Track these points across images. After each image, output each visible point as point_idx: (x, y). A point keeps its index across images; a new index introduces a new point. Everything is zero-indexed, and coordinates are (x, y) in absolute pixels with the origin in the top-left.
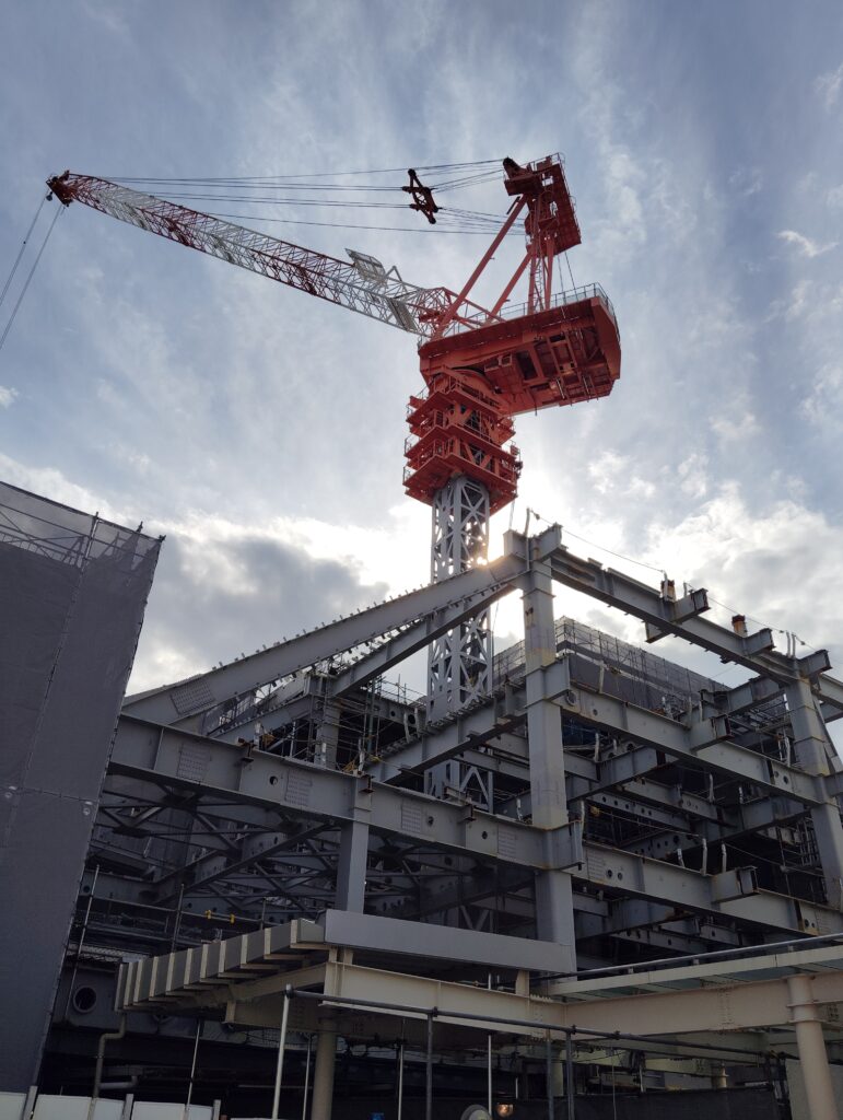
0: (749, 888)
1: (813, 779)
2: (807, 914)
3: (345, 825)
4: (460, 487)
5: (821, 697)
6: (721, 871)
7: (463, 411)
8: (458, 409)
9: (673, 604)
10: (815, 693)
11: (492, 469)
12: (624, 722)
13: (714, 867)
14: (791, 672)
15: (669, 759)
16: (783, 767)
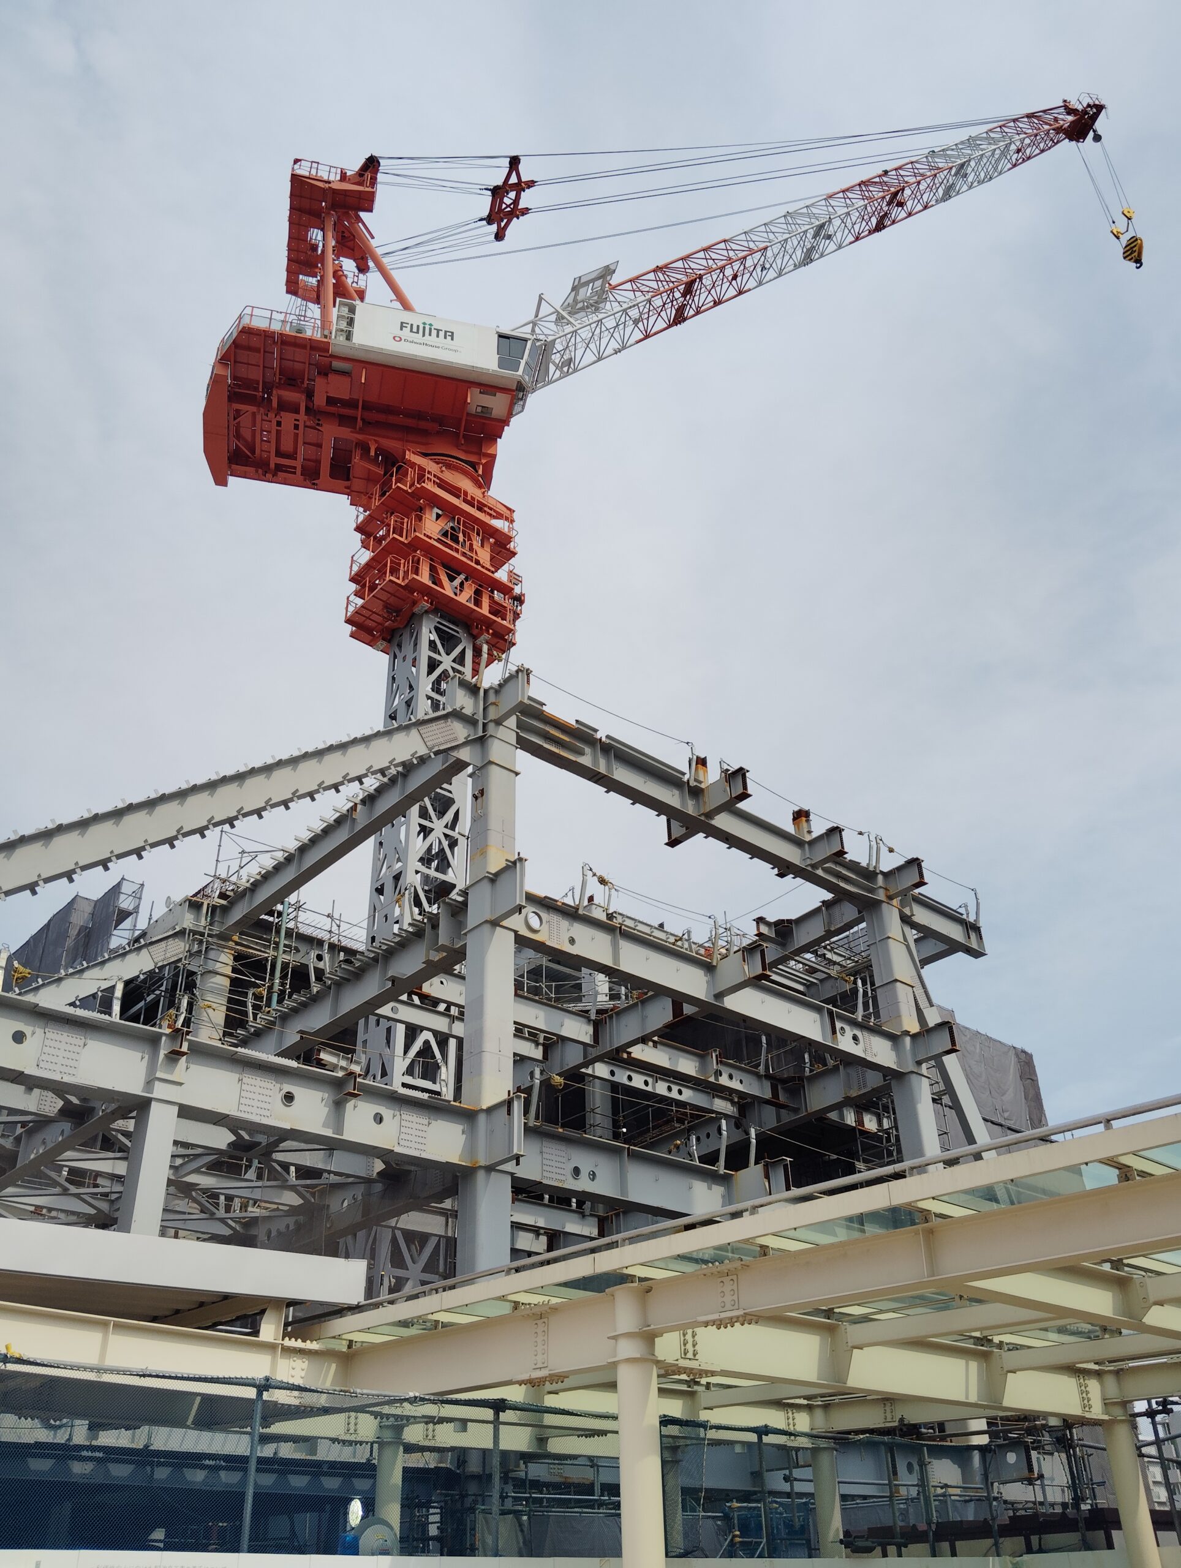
3: (139, 1107)
5: (914, 925)
6: (746, 1166)
9: (702, 790)
10: (906, 920)
11: (478, 603)
12: (618, 957)
14: (873, 891)
15: (688, 1009)
16: (854, 1023)
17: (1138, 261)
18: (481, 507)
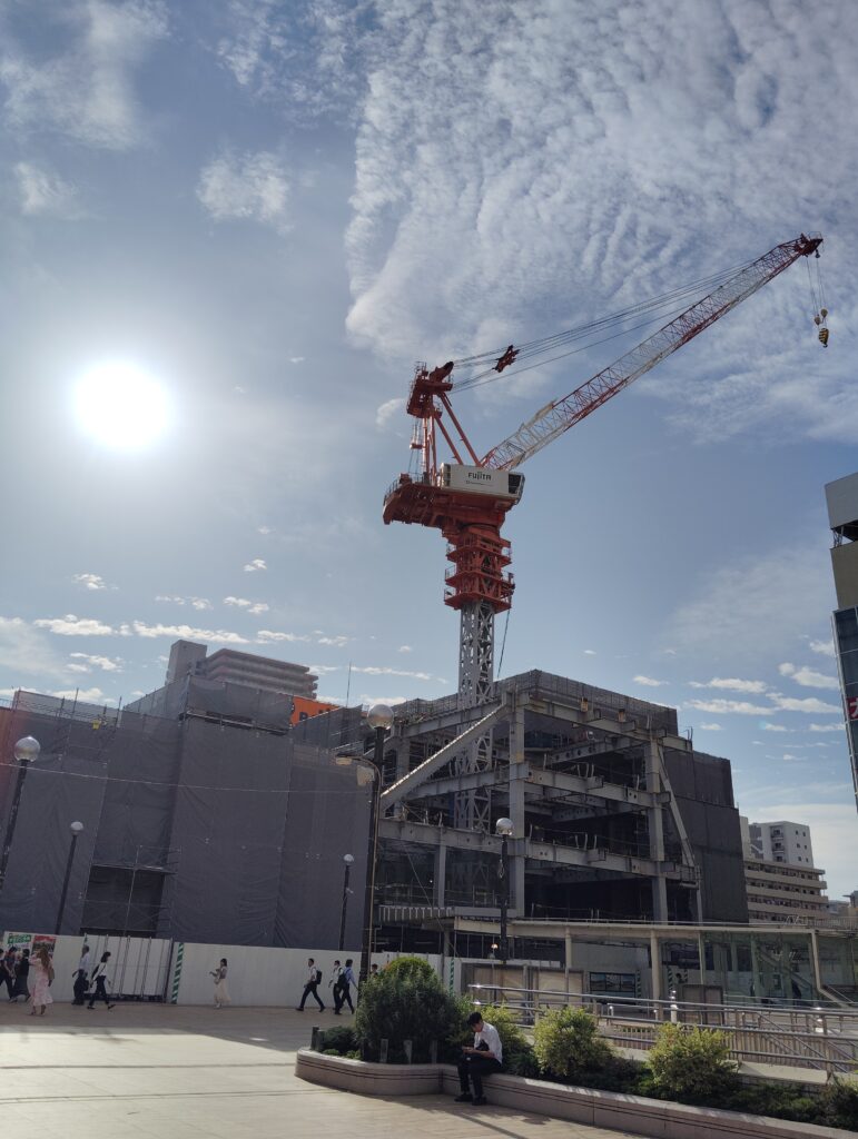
0: (603, 856)
1: (650, 794)
2: (635, 862)
3: (438, 847)
4: (478, 609)
7: (481, 555)
8: (477, 556)
10: (660, 745)
12: (554, 782)
13: (590, 846)
16: (634, 791)
18: (497, 545)
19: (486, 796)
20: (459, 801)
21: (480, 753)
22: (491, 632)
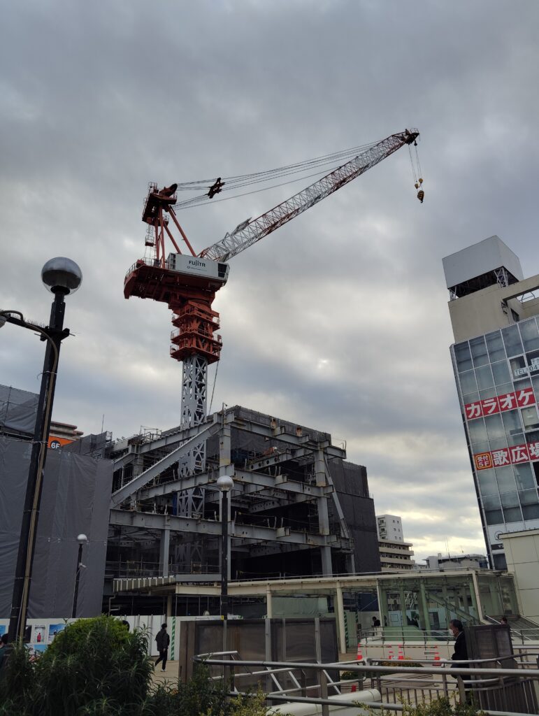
0: (288, 533)
1: (319, 488)
2: (310, 536)
3: (163, 531)
4: (195, 359)
6: (280, 527)
7: (197, 322)
8: (195, 322)
10: (325, 453)
11: (209, 350)
12: (252, 479)
13: (278, 526)
14: (316, 447)
15: (268, 488)
16: (309, 485)
17: (422, 200)
18: (210, 315)
19: (201, 495)
20: (181, 500)
21: (197, 463)
22: (205, 377)
